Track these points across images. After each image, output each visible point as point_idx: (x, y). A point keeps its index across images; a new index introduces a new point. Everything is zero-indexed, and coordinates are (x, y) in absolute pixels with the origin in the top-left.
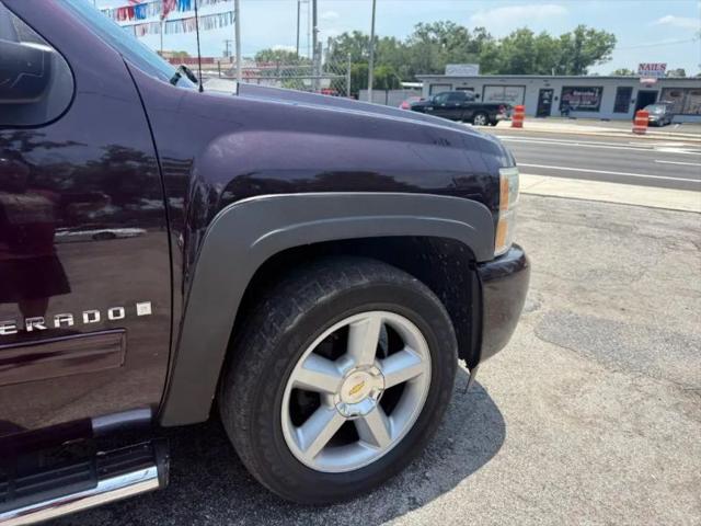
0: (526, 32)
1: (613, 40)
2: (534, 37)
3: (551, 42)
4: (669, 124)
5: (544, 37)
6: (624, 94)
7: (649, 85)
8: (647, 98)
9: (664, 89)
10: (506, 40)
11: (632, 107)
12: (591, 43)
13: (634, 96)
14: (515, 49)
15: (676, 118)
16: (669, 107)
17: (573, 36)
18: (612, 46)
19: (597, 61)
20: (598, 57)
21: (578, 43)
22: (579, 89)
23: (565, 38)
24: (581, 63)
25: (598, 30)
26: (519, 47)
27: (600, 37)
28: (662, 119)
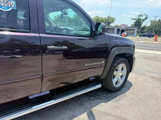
0: (98, 17)
1: (115, 19)
2: (99, 18)
3: (103, 19)
4: (127, 36)
5: (101, 18)
6: (118, 30)
7: (123, 28)
8: (123, 31)
9: (126, 29)
10: (94, 18)
11: (120, 33)
12: (111, 20)
13: (120, 30)
14: (96, 20)
15: (128, 35)
16: (127, 33)
17: (107, 18)
18: (115, 20)
19: (112, 23)
20: (112, 22)
21: (108, 19)
22: (110, 29)
23: (106, 18)
24: (109, 23)
25: (112, 17)
26: (97, 20)
27: (112, 18)
28: (126, 35)
